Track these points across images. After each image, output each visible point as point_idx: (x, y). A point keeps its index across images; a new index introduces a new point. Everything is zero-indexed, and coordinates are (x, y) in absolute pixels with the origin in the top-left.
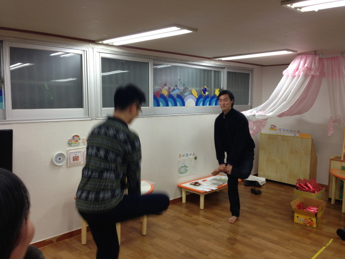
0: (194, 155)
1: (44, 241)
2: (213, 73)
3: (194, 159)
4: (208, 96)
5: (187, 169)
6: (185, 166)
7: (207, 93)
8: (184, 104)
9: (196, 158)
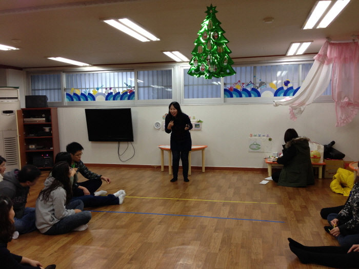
0: (268, 136)
1: (150, 166)
2: (301, 66)
3: (268, 140)
4: (292, 88)
5: (260, 147)
6: (257, 144)
7: (290, 85)
8: (259, 95)
9: (270, 140)
